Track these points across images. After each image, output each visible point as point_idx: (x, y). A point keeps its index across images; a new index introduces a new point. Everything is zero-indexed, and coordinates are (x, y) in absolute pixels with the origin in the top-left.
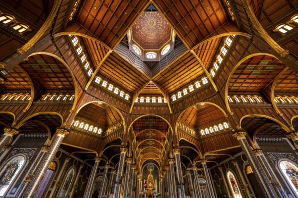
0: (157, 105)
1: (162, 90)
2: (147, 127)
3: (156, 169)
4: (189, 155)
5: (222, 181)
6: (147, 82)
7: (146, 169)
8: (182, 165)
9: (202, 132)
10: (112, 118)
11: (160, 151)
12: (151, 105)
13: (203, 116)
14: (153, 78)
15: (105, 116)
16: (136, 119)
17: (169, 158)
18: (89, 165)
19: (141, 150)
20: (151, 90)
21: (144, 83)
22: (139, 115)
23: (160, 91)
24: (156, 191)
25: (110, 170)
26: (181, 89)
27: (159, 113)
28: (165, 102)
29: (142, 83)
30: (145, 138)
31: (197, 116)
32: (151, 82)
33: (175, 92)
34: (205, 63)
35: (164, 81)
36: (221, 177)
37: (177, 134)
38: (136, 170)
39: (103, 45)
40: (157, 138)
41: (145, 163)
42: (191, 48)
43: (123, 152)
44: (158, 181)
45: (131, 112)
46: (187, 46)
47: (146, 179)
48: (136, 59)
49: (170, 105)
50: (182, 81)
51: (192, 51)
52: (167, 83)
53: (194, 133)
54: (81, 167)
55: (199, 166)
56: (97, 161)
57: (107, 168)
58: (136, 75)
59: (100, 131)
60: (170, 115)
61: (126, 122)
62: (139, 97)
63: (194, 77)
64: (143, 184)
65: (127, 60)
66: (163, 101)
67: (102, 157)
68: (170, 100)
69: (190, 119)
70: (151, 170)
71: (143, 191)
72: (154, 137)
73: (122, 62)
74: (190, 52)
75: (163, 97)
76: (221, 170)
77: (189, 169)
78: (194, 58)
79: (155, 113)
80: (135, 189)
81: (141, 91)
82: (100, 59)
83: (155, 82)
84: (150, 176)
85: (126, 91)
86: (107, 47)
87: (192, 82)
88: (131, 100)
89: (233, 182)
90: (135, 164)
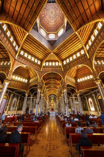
0: (56, 67)
1: (58, 58)
2: (50, 78)
3: (55, 98)
4: (71, 91)
5: (86, 102)
6: (50, 53)
7: (50, 98)
8: (67, 96)
9: (79, 80)
10: (32, 74)
11: (57, 90)
12: (52, 67)
13: (80, 72)
14: (53, 51)
15: (28, 73)
16: (45, 75)
17: (61, 93)
18: (23, 97)
19: (48, 90)
20: (52, 59)
21: (48, 54)
22: (46, 72)
23: (57, 59)
24: (55, 107)
25: (33, 99)
26: (69, 57)
27: (57, 71)
29: (47, 55)
30: (49, 84)
31: (77, 72)
32: (52, 53)
33: (65, 59)
34: (84, 41)
35: (60, 52)
36: (86, 100)
37: (65, 82)
38: (46, 98)
39: (22, 29)
40: (55, 84)
41: (49, 96)
42: (76, 31)
43: (39, 91)
44: (56, 103)
45: (41, 71)
46: (74, 29)
47: (50, 102)
48: (43, 39)
49: (63, 67)
50: (69, 52)
51: (77, 33)
52: (61, 54)
53: (74, 81)
54: (19, 98)
55: (76, 96)
56: (27, 95)
57: (32, 98)
58: (43, 50)
59: (26, 81)
60: (63, 72)
62: (46, 62)
63: (76, 50)
64: (49, 104)
65: (38, 40)
66: (59, 64)
67: (29, 93)
68: (63, 64)
69: (72, 74)
70: (53, 98)
71: (49, 107)
72: (54, 83)
73: (35, 41)
74: (75, 33)
75: (58, 62)
76: (86, 98)
77: (71, 98)
78: (77, 37)
79: (54, 71)
80: (45, 106)
81: (47, 59)
82: (21, 39)
83: (54, 53)
84: (52, 101)
85: (38, 59)
86: (25, 31)
87: (75, 53)
88: (41, 64)
89: (91, 103)
90: (45, 96)
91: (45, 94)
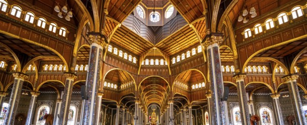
0: (160, 67)
1: (164, 54)
2: (152, 83)
3: (158, 108)
4: (180, 103)
5: (202, 117)
6: (151, 47)
7: (150, 109)
8: (174, 109)
9: (193, 87)
10: (123, 77)
11: (161, 98)
12: (154, 67)
13: (196, 75)
14: (157, 45)
15: (118, 75)
16: (143, 80)
17: (167, 104)
18: (110, 108)
19: (147, 97)
20: (155, 54)
21: (149, 49)
22: (146, 76)
23: (161, 54)
24: (158, 122)
25: (126, 111)
26: (180, 53)
27: (161, 74)
28: (166, 64)
29: (146, 49)
30: (150, 90)
31: (192, 75)
32: (155, 48)
33: (175, 55)
34: (202, 34)
35: (167, 46)
36: (201, 114)
37: (173, 91)
38: (144, 110)
39: (112, 20)
40: (159, 90)
41: (149, 105)
42: (190, 23)
43: (137, 103)
44: (159, 116)
45: (139, 74)
46: (187, 21)
47: (151, 115)
49: (170, 67)
50: (181, 47)
51: (191, 26)
52: (169, 48)
53: (187, 87)
54: (106, 110)
55: (187, 108)
56: (118, 107)
57: (124, 110)
58: (142, 43)
59: (116, 87)
60: (170, 76)
61: (136, 81)
62: (145, 59)
63: (192, 44)
64: (148, 118)
65: (134, 31)
66: (164, 63)
67: (121, 104)
68: (171, 63)
69: (185, 77)
70: (154, 110)
71: (148, 122)
72: (157, 89)
73: (129, 33)
74: (189, 26)
75: (164, 60)
76: (202, 110)
77: (181, 110)
78: (192, 30)
79: (158, 74)
80: (144, 121)
81: (147, 54)
82: (110, 30)
83: (158, 48)
84: (154, 114)
85: (133, 55)
86: (115, 21)
87: (190, 48)
88: (138, 62)
89: (207, 118)
90: (141, 104)
91: (141, 101)
